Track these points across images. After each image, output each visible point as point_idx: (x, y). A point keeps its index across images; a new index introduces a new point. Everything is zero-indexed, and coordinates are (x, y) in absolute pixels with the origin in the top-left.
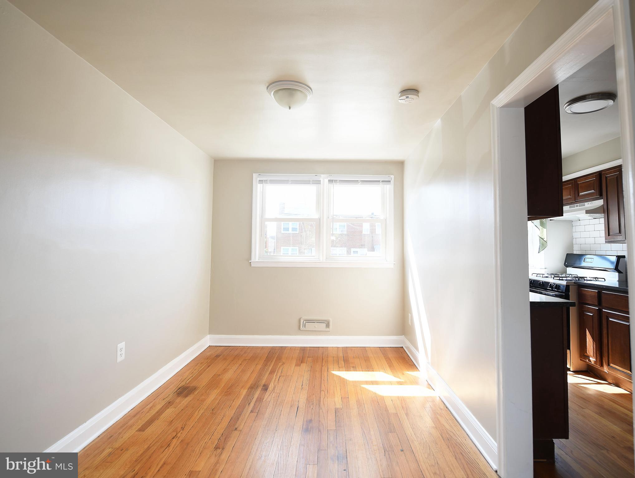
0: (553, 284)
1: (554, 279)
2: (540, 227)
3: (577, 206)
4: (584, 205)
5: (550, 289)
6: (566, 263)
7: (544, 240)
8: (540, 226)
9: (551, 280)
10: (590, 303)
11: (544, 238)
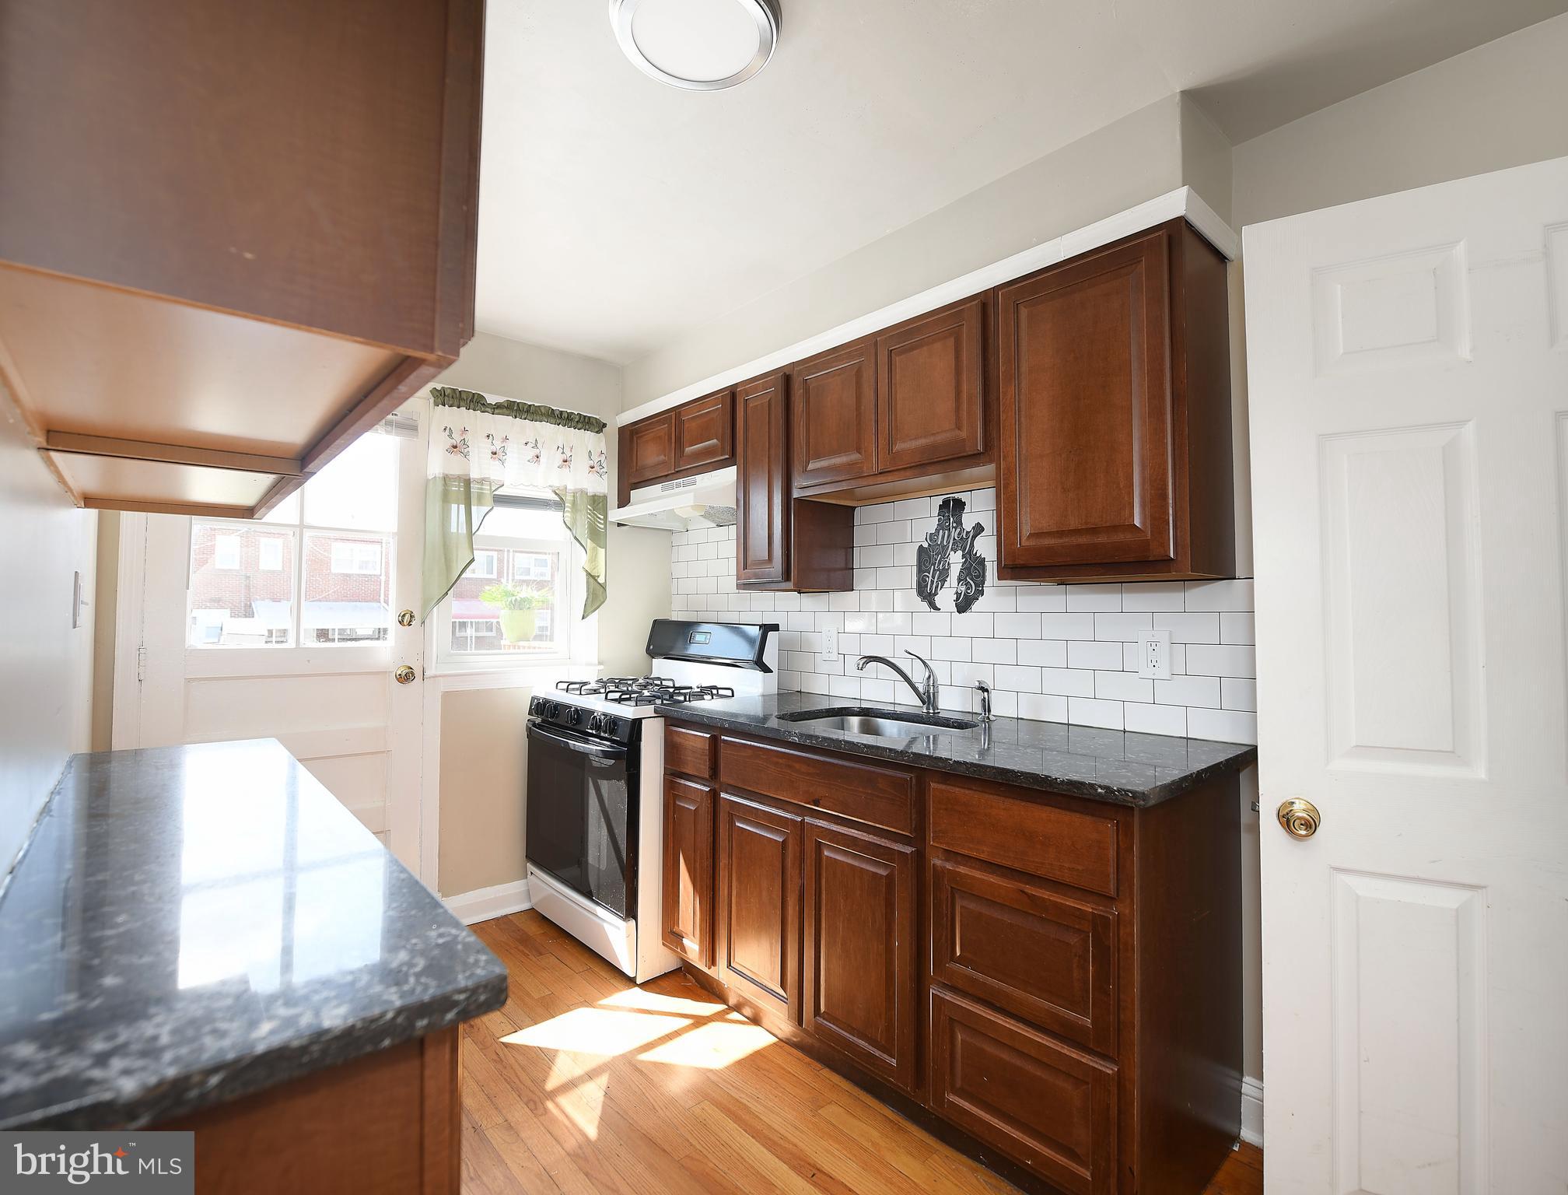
0: (603, 717)
1: (606, 698)
2: (589, 544)
3: (678, 486)
4: (694, 483)
5: (594, 732)
6: (651, 647)
7: (599, 580)
8: (589, 541)
9: (599, 705)
10: (691, 772)
11: (598, 576)
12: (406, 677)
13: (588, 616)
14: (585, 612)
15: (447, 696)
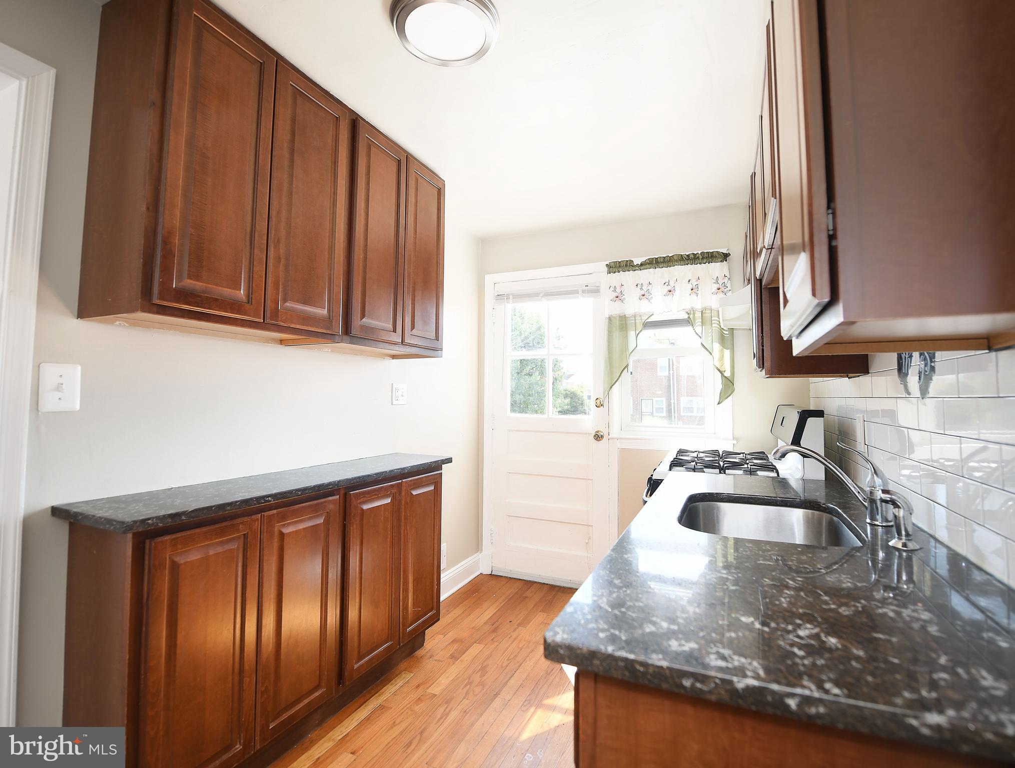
11: (725, 371)
12: (598, 437)
13: (722, 402)
14: (720, 399)
15: (622, 450)
